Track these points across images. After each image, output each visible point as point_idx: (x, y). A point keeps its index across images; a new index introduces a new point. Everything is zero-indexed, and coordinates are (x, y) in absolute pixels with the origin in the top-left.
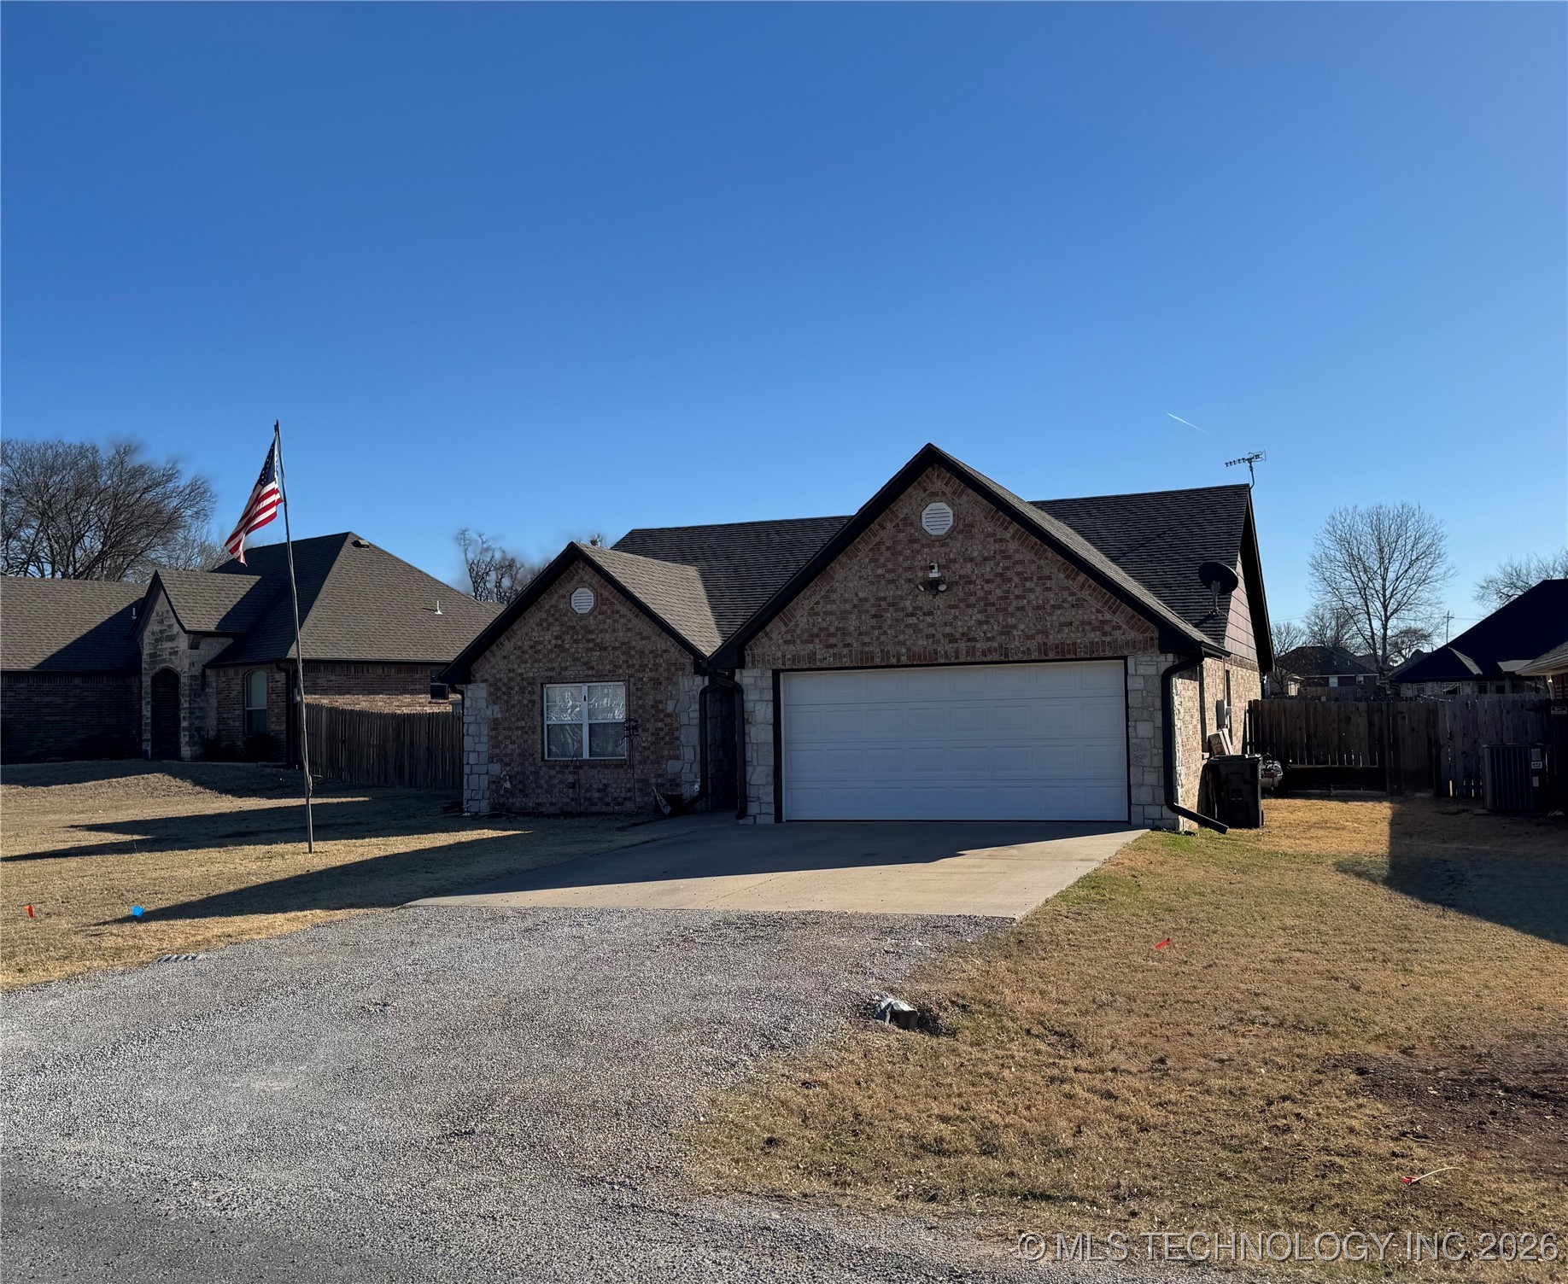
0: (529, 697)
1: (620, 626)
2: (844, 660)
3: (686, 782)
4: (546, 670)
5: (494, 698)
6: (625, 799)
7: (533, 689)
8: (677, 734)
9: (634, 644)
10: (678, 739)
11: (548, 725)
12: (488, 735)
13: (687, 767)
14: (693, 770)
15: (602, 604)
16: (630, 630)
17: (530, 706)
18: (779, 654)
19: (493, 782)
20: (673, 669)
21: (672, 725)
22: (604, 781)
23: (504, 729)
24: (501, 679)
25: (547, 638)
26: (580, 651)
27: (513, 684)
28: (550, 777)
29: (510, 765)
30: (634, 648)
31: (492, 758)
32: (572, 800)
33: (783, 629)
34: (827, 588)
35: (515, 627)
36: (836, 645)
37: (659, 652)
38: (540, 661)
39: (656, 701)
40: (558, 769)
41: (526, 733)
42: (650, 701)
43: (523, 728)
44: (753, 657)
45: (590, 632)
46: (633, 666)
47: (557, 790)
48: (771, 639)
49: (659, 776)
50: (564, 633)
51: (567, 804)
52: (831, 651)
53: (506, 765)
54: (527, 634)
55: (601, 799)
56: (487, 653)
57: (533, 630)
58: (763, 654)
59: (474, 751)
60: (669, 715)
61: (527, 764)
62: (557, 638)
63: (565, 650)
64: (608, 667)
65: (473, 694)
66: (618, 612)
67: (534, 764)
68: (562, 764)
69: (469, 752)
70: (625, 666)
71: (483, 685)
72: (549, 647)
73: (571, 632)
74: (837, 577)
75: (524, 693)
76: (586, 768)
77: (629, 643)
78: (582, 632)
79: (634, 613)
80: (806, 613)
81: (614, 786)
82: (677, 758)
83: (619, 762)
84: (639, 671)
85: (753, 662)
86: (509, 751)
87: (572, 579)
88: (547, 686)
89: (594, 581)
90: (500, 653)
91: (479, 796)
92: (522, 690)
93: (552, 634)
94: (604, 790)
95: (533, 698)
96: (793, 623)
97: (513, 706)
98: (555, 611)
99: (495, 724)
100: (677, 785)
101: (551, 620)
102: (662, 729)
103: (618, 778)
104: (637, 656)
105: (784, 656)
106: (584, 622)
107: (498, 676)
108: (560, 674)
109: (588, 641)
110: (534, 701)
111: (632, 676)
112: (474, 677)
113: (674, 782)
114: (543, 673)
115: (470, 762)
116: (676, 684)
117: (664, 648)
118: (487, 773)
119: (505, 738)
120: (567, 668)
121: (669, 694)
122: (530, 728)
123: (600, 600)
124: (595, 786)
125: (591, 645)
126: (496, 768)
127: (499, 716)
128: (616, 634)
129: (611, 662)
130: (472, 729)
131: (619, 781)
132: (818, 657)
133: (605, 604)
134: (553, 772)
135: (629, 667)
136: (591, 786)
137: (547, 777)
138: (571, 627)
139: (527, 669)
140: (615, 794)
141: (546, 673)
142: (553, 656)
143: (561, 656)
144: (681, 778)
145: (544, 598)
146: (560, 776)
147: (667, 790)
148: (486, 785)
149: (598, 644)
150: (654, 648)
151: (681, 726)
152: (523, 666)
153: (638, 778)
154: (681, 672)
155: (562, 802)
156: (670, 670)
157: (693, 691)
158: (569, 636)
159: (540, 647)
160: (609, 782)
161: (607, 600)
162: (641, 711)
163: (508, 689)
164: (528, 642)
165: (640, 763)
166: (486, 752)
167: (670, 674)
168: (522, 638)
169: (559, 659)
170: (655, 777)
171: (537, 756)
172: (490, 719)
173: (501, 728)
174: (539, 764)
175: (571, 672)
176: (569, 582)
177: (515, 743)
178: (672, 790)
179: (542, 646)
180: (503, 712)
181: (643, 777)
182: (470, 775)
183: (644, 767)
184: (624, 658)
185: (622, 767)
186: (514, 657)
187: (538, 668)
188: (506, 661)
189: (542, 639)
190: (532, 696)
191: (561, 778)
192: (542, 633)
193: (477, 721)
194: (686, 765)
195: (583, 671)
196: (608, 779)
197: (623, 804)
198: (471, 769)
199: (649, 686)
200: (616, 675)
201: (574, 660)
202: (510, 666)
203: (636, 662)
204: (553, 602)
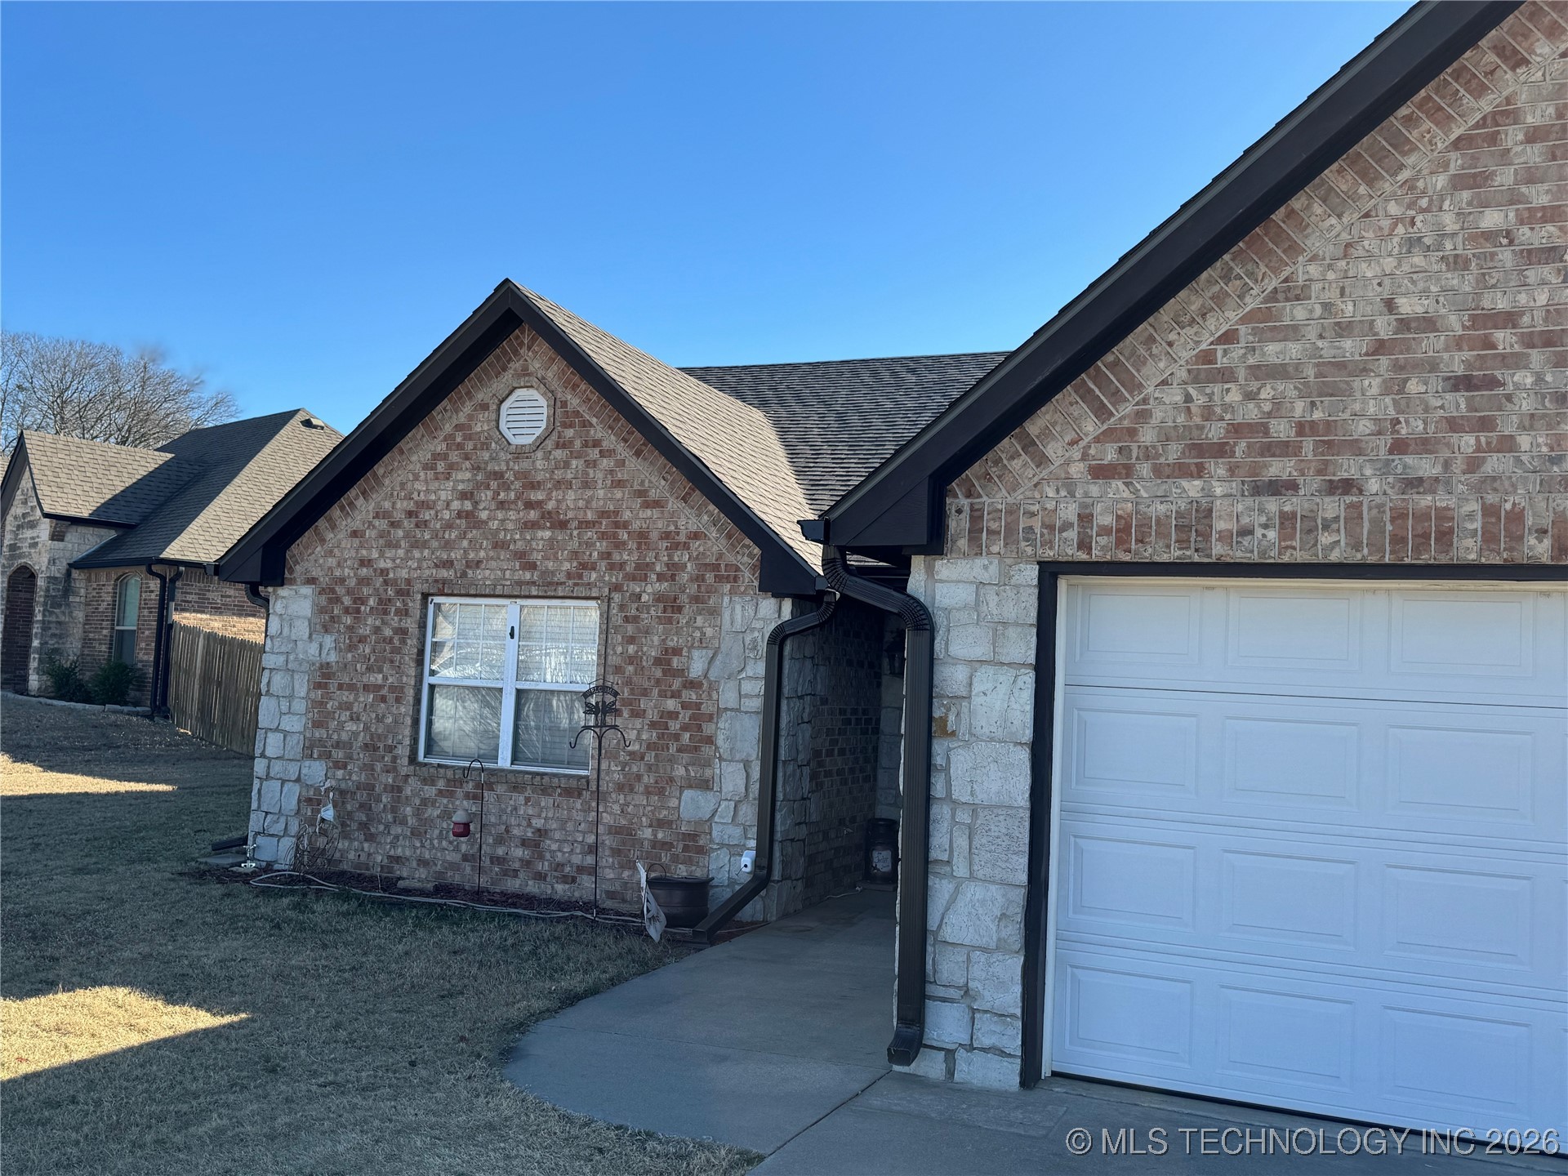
0: (394, 620)
1: (600, 475)
2: (1325, 539)
3: (722, 845)
4: (437, 566)
5: (325, 621)
6: (581, 869)
7: (405, 604)
8: (708, 729)
9: (627, 515)
10: (710, 740)
11: (432, 687)
12: (307, 698)
13: (726, 808)
14: (741, 819)
15: (565, 425)
16: (619, 484)
17: (396, 640)
18: (1070, 512)
19: (309, 800)
20: (710, 577)
21: (698, 706)
22: (538, 823)
23: (340, 687)
24: (342, 580)
25: (443, 495)
26: (510, 526)
27: (365, 591)
28: (425, 802)
29: (345, 767)
30: (625, 525)
31: (311, 748)
32: (465, 858)
33: (1091, 427)
34: (1272, 283)
35: (379, 469)
36: (1292, 486)
37: (682, 538)
38: (424, 545)
39: (666, 650)
40: (441, 784)
41: (383, 699)
42: (652, 648)
43: (378, 688)
44: (976, 517)
45: (534, 486)
46: (622, 565)
47: (437, 832)
48: (1042, 460)
49: (661, 824)
50: (478, 486)
51: (454, 866)
52: (1272, 505)
53: (338, 765)
54: (403, 485)
55: (527, 864)
56: (322, 523)
57: (416, 478)
58: (1012, 511)
59: (277, 730)
60: (693, 685)
61: (378, 766)
62: (464, 496)
63: (479, 524)
64: (566, 566)
65: (286, 607)
66: (596, 443)
67: (392, 769)
68: (450, 773)
69: (268, 730)
70: (603, 565)
71: (307, 590)
72: (447, 515)
73: (494, 484)
74: (1314, 243)
75: (386, 612)
76: (500, 789)
77: (616, 513)
78: (518, 485)
79: (631, 447)
80: (1183, 374)
81: (557, 836)
82: (705, 785)
83: (573, 783)
84: (634, 579)
85: (974, 533)
86: (344, 736)
87: (504, 369)
88: (437, 599)
89: (550, 374)
90: (345, 524)
91: (278, 828)
92: (384, 605)
93: (454, 489)
94: (535, 842)
95: (403, 625)
96: (1128, 409)
97: (362, 640)
98: (465, 437)
99: (323, 676)
100: (701, 851)
101: (454, 457)
102: (673, 715)
103: (570, 819)
104: (632, 545)
105: (1085, 518)
106: (525, 465)
107: (337, 573)
108: (464, 574)
109: (529, 505)
110: (402, 632)
111: (617, 588)
112: (291, 571)
113: (694, 843)
114: (427, 572)
115: (268, 753)
116: (715, 612)
117: (694, 528)
118: (298, 780)
119: (340, 708)
120: (479, 563)
121: (697, 634)
122: (392, 689)
123: (560, 416)
124: (516, 831)
125: (533, 515)
126: (316, 771)
127: (333, 658)
128: (589, 493)
129: (575, 554)
130: (279, 681)
131: (570, 826)
132: (1220, 525)
133: (571, 426)
134: (430, 791)
135: (611, 567)
136: (507, 831)
137: (418, 802)
138: (495, 473)
139: (398, 561)
140: (559, 854)
141: (434, 571)
142: (453, 536)
143: (470, 536)
144: (710, 834)
145: (444, 409)
146: (445, 801)
147: (675, 859)
148: (293, 804)
149: (549, 513)
150: (672, 528)
151: (720, 711)
152: (389, 553)
153: (612, 822)
154: (729, 586)
155: (444, 861)
156: (703, 580)
157: (753, 630)
158: (490, 494)
159: (427, 515)
160: (548, 827)
161: (577, 414)
162: (631, 668)
163: (355, 601)
164: (405, 503)
165: (620, 788)
166: (300, 733)
167: (703, 589)
168: (392, 494)
169: (465, 543)
170: (650, 826)
171: (400, 752)
172: (314, 664)
173: (333, 685)
174: (404, 771)
175: (488, 572)
176: (498, 375)
177: (358, 720)
178: (689, 862)
179: (433, 512)
180: (341, 651)
181: (624, 822)
182: (266, 780)
183: (629, 798)
184: (601, 546)
185: (580, 795)
186: (374, 533)
187: (420, 561)
188: (356, 541)
189: (433, 497)
190: (401, 620)
191: (446, 806)
192: (434, 485)
193: (289, 666)
194: (724, 804)
195: (513, 570)
196: (546, 819)
197: (574, 880)
198: (269, 767)
199: (653, 613)
200: (583, 584)
201: (496, 546)
202: (364, 552)
203: (629, 557)
204: (462, 418)
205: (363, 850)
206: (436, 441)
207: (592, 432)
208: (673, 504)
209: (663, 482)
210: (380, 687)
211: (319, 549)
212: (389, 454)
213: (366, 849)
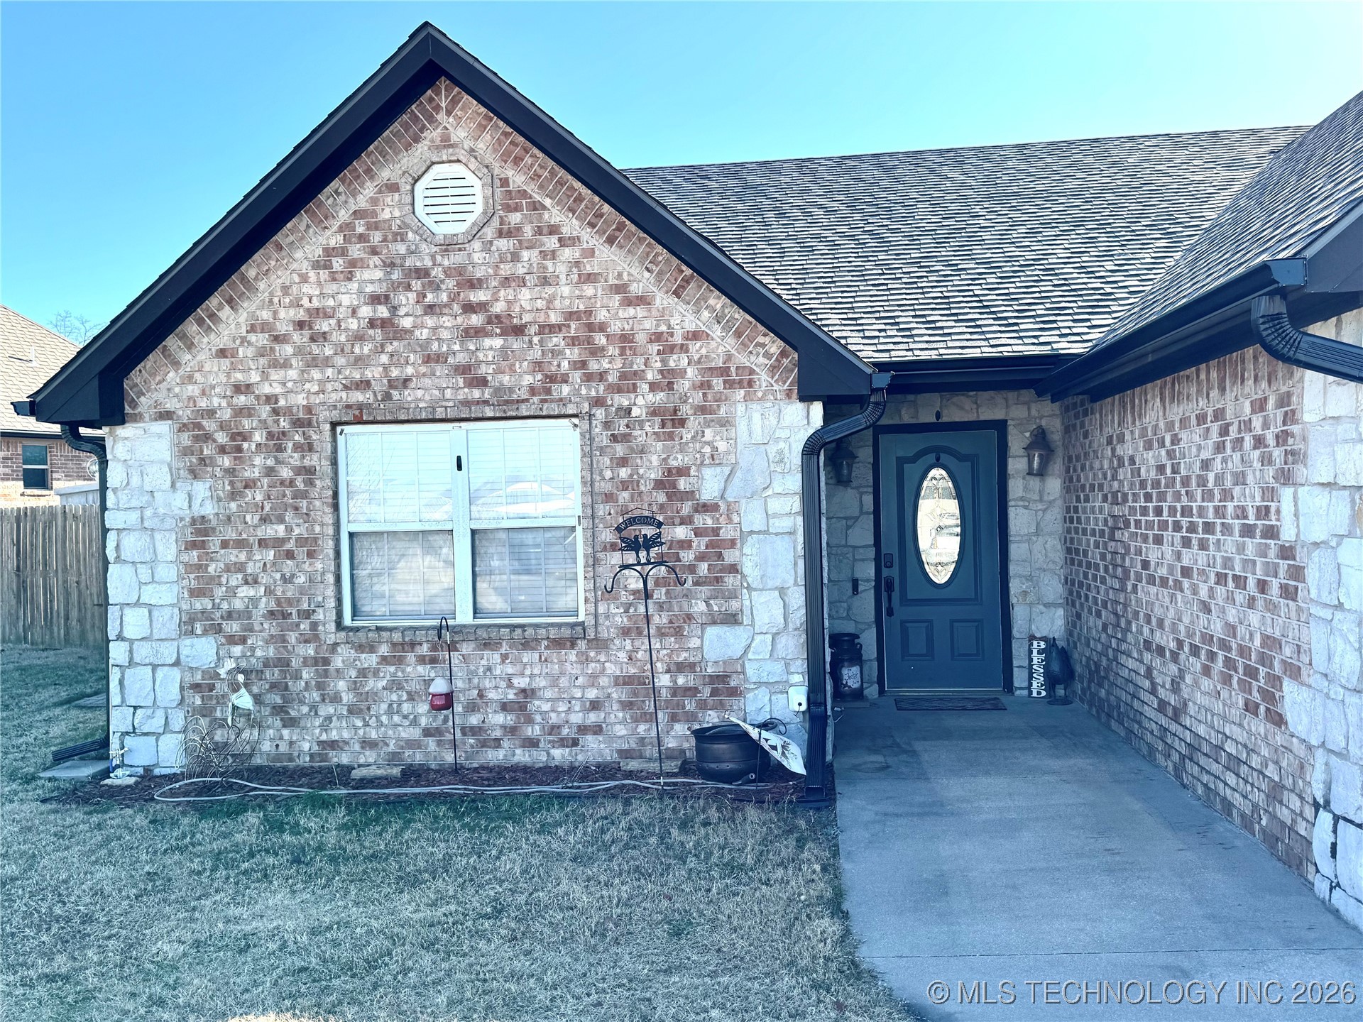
0: (295, 459)
1: (561, 269)
3: (760, 684)
4: (346, 388)
5: (192, 463)
6: (583, 729)
7: (307, 437)
8: (730, 556)
9: (602, 316)
10: (734, 569)
11: (351, 535)
12: (177, 561)
13: (761, 645)
14: (781, 653)
15: (509, 209)
16: (590, 278)
17: (299, 482)
19: (196, 687)
20: (718, 383)
21: (716, 531)
22: (520, 682)
23: (225, 545)
24: (211, 413)
25: (346, 300)
26: (445, 334)
27: (247, 424)
28: (363, 673)
29: (243, 641)
30: (602, 328)
31: (191, 621)
32: (427, 732)
35: (250, 270)
37: (678, 339)
38: (327, 362)
39: (670, 470)
40: (384, 650)
41: (290, 555)
42: (651, 468)
43: (279, 542)
45: (473, 284)
46: (602, 376)
47: (384, 706)
49: (681, 668)
50: (395, 286)
51: (412, 744)
53: (232, 640)
54: (286, 289)
55: (512, 731)
56: (172, 342)
57: (304, 279)
59: (138, 604)
60: (705, 508)
61: (292, 637)
62: (375, 299)
63: (401, 334)
64: (528, 379)
65: (131, 451)
66: (553, 230)
67: (313, 637)
68: (395, 636)
69: (123, 605)
70: (577, 376)
71: (163, 427)
72: (353, 325)
73: (417, 284)
75: (280, 449)
76: (466, 648)
77: (589, 313)
78: (450, 283)
79: (601, 232)
81: (549, 694)
82: (732, 619)
83: (566, 633)
84: (619, 390)
86: (238, 605)
87: (417, 139)
88: (347, 429)
89: (481, 145)
90: (208, 342)
91: (156, 724)
92: (276, 441)
93: (360, 292)
94: (521, 704)
95: (307, 462)
97: (250, 484)
98: (369, 227)
99: (198, 533)
100: (734, 692)
102: (686, 544)
103: (562, 673)
104: (613, 350)
106: (456, 259)
107: (203, 403)
108: (387, 396)
109: (469, 308)
110: (309, 472)
111: (598, 402)
112: (134, 404)
113: (724, 684)
114: (334, 397)
115: (128, 633)
116: (726, 423)
117: (692, 327)
118: (177, 663)
119: (228, 569)
120: (406, 382)
121: (707, 450)
122: (301, 541)
123: (501, 198)
124: (492, 695)
125: (476, 320)
126: (202, 651)
127: (209, 510)
128: (550, 290)
129: (538, 366)
130: (132, 545)
131: (564, 682)
133: (517, 209)
134: (370, 660)
135: (588, 378)
136: (481, 695)
137: (353, 673)
138: (417, 270)
139: (290, 385)
140: (553, 715)
141: (344, 395)
142: (366, 350)
143: (389, 348)
144: (744, 673)
145: (336, 192)
146: (392, 669)
147: (703, 705)
148: (175, 693)
149: (498, 316)
150: (663, 328)
151: (744, 536)
152: (275, 375)
153: (618, 673)
154: (742, 392)
155: (398, 740)
156: (710, 387)
157: (777, 440)
158: (412, 296)
159: (324, 326)
160: (534, 685)
161: (524, 194)
162: (626, 495)
163: (233, 437)
164: (292, 312)
165: (625, 632)
166: (172, 605)
167: (710, 397)
168: (271, 302)
169: (384, 358)
170: (668, 671)
171: (321, 617)
172: (182, 519)
173: (214, 543)
174: (331, 639)
175: (420, 393)
176: (408, 147)
177: (256, 582)
178: (720, 706)
179: (333, 322)
180: (219, 499)
181: (633, 670)
182: (129, 667)
183: (637, 643)
184: (574, 353)
185: (573, 645)
186: (250, 352)
187: (322, 383)
188: (225, 363)
189: (331, 303)
190: (303, 457)
191: (393, 675)
192: (331, 288)
193: (146, 524)
194: (758, 639)
195: (456, 389)
196: (532, 676)
197: (575, 743)
198: (131, 652)
199: (647, 428)
200: (552, 401)
201: (428, 360)
202: (239, 376)
203: (611, 365)
204: (362, 202)
205: (281, 738)
206: (328, 233)
207: (546, 216)
208: (662, 299)
209: (647, 274)
210: (282, 541)
211: (172, 374)
212: (262, 251)
213: (286, 737)
